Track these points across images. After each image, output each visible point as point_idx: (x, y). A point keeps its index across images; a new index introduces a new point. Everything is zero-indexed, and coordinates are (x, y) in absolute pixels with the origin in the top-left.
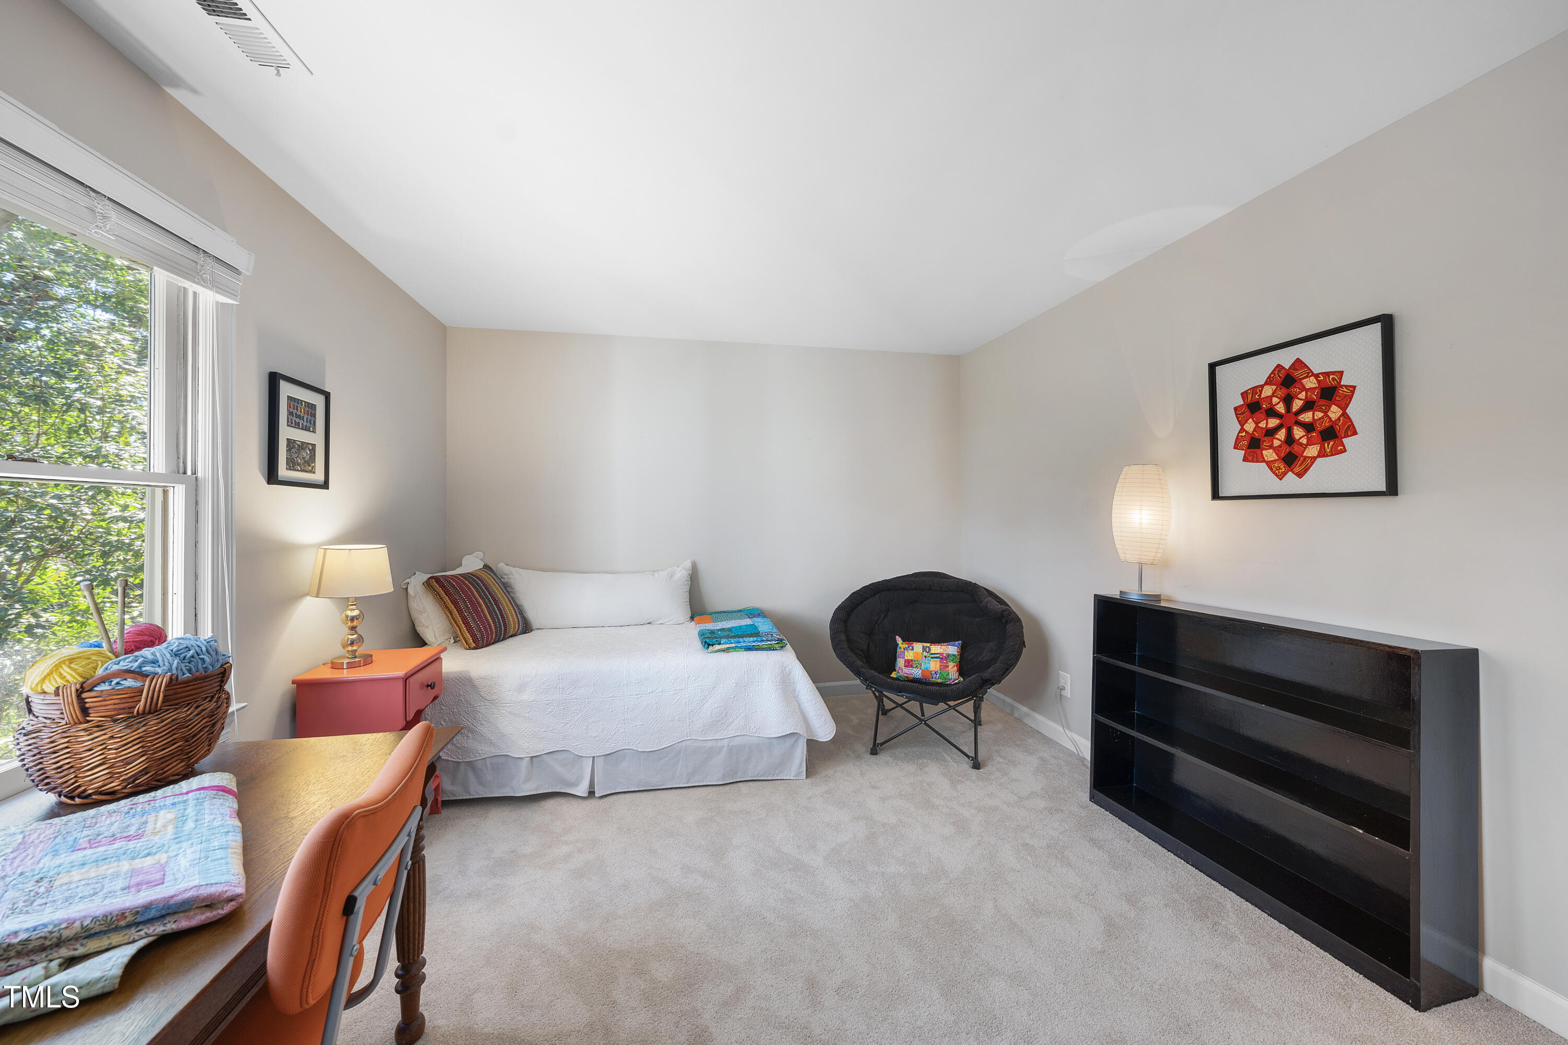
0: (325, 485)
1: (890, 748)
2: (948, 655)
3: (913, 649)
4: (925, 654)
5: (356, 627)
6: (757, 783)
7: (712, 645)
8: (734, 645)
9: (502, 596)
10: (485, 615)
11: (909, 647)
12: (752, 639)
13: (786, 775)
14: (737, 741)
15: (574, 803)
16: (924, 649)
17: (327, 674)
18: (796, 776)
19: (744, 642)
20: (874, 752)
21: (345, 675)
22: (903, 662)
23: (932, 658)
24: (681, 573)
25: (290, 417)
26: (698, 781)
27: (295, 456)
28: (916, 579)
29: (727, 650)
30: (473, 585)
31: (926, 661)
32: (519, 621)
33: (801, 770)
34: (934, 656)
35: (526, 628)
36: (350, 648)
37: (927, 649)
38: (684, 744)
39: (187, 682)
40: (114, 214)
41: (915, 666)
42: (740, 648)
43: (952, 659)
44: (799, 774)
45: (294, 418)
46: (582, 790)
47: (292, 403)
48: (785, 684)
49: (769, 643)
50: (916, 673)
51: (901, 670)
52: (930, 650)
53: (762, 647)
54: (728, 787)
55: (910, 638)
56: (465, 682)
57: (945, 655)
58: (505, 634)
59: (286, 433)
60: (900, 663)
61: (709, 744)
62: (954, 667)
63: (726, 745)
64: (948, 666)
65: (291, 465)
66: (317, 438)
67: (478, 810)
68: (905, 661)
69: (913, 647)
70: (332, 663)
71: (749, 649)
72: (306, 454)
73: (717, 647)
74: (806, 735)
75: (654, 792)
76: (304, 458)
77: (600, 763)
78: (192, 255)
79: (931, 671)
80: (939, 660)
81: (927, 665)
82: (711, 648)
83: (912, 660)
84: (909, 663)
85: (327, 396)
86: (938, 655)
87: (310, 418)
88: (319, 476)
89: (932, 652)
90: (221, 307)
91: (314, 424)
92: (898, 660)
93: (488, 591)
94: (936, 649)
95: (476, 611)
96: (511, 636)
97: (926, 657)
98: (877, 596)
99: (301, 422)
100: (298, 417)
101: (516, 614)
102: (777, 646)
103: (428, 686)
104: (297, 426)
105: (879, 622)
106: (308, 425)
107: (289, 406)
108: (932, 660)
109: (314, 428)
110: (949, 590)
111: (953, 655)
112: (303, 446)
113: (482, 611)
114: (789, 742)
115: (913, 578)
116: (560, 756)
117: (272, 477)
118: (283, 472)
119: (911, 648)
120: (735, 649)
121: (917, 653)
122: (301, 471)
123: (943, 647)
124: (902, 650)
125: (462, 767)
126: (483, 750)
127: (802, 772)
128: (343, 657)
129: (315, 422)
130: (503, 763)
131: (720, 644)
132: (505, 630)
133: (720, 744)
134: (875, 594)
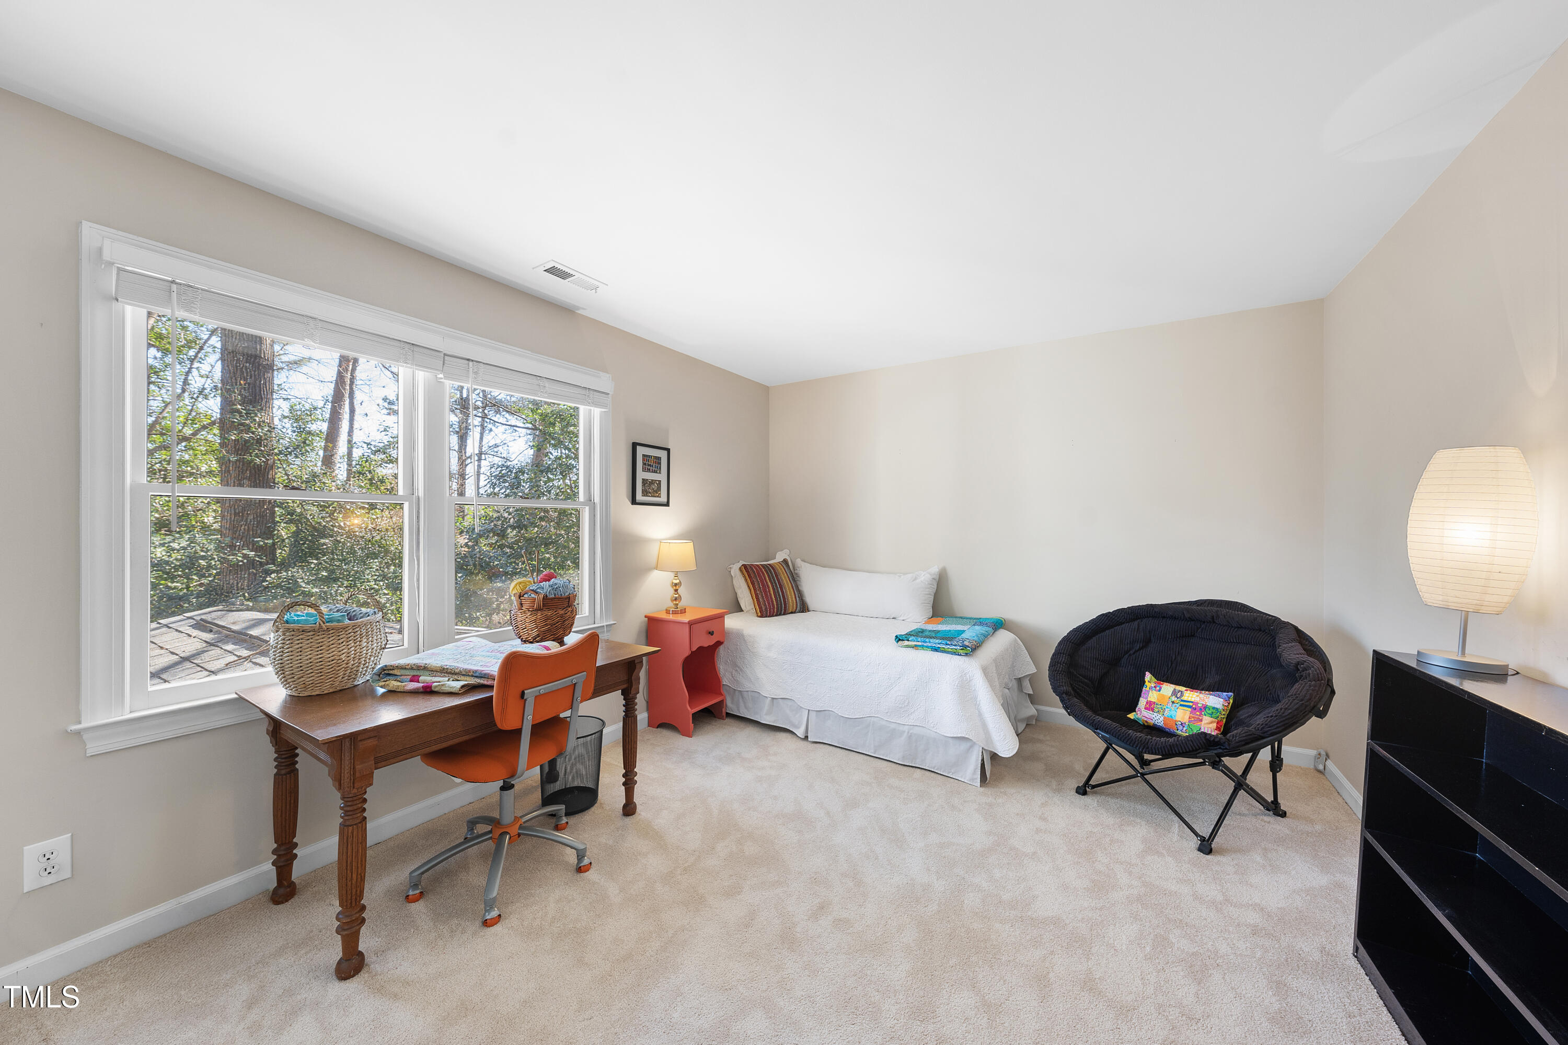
0: (667, 504)
1: (1109, 795)
2: (1205, 707)
3: (1160, 690)
4: (1174, 699)
5: (677, 590)
6: (933, 774)
7: (903, 640)
8: (920, 644)
9: (787, 582)
10: (770, 594)
11: (1155, 687)
12: (937, 641)
13: (962, 777)
14: (916, 731)
15: (795, 739)
16: (1174, 693)
17: (664, 616)
18: (970, 781)
19: (930, 642)
20: (1082, 791)
21: (671, 617)
22: (1145, 703)
23: (1181, 705)
24: (925, 577)
25: (644, 466)
26: (883, 755)
27: (647, 488)
28: (1199, 608)
29: (915, 647)
30: (767, 573)
31: (1173, 708)
32: (796, 602)
33: (975, 777)
34: (1184, 704)
35: (804, 608)
36: (675, 602)
37: (1179, 695)
38: (872, 719)
39: (552, 599)
40: (547, 384)
41: (1157, 710)
42: (927, 647)
43: (1210, 712)
44: (973, 779)
45: (647, 467)
46: (800, 732)
47: (645, 458)
48: (964, 689)
49: (953, 647)
50: (1157, 719)
51: (1141, 714)
52: (1182, 695)
53: (947, 650)
54: (906, 768)
55: (1163, 677)
56: (739, 635)
57: (1200, 705)
58: (785, 610)
59: (641, 475)
60: (1142, 703)
61: (893, 726)
62: (1212, 722)
63: (907, 731)
64: (1201, 720)
65: (645, 493)
66: (662, 477)
67: (742, 725)
68: (1147, 703)
69: (1161, 688)
70: (666, 610)
71: (936, 650)
72: (655, 486)
73: (906, 643)
74: (981, 743)
75: (849, 752)
76: (653, 489)
77: (813, 715)
78: (583, 392)
79: (1176, 721)
80: (1190, 709)
81: (1173, 713)
82: (900, 642)
83: (1154, 703)
84: (1150, 706)
85: (668, 450)
86: (1191, 704)
87: (657, 465)
88: (663, 499)
89: (1183, 698)
90: (601, 413)
91: (660, 469)
92: (1141, 699)
93: (778, 579)
94: (1191, 696)
95: (765, 592)
96: (792, 613)
97: (1173, 702)
98: (1136, 623)
99: (651, 468)
100: (650, 465)
101: (795, 597)
102: (961, 651)
103: (710, 633)
104: (649, 470)
105: (1131, 652)
106: (656, 469)
107: (643, 460)
108: (1180, 707)
109: (660, 471)
110: (1242, 627)
111: (1214, 708)
112: (653, 482)
113: (769, 591)
114: (964, 746)
115: (1194, 607)
116: (789, 703)
117: (634, 502)
118: (639, 497)
119: (1158, 688)
120: (922, 646)
121: (1163, 695)
122: (652, 496)
123: (1201, 696)
124: (1148, 689)
125: (737, 692)
126: (747, 686)
127: (976, 779)
128: (672, 608)
129: (660, 467)
130: (757, 697)
131: (908, 640)
132: (785, 607)
133: (901, 728)
134: (1134, 620)
